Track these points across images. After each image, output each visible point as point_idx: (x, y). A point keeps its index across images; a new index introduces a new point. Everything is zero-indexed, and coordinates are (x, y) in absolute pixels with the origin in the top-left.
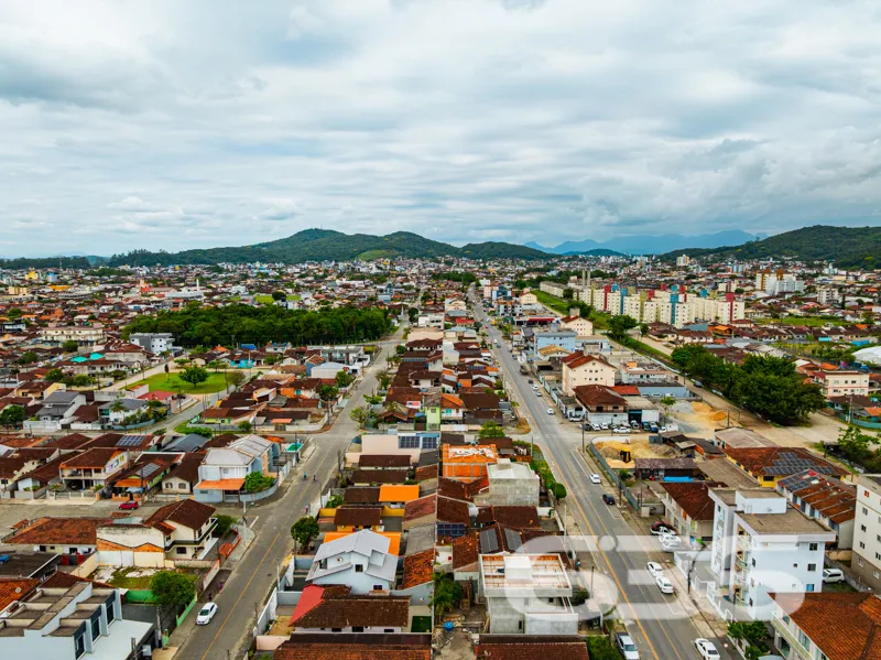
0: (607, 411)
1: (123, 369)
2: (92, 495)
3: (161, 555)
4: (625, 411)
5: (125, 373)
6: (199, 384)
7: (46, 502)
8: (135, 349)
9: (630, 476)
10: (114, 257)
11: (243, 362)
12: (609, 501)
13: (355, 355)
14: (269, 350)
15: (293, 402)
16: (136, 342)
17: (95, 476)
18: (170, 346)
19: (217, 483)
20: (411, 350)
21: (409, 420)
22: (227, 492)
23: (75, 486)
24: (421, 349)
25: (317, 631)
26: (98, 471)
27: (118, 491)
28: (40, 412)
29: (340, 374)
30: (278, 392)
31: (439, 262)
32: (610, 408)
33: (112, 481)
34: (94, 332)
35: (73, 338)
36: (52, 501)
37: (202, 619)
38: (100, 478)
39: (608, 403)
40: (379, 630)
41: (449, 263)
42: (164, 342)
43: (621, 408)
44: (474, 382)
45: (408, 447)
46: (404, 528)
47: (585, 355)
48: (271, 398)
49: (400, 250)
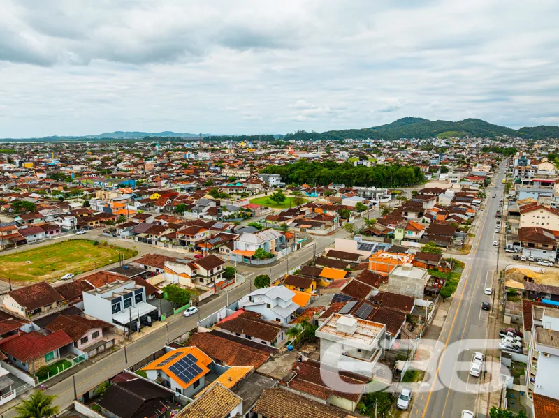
0: (537, 248)
1: (248, 192)
2: (186, 249)
3: (189, 280)
4: (554, 249)
5: (248, 194)
6: (280, 203)
7: (168, 249)
8: (259, 182)
9: (518, 294)
10: (288, 135)
11: (313, 193)
12: (486, 308)
13: (380, 194)
14: (330, 187)
15: (319, 217)
16: (261, 179)
17: (191, 240)
18: (279, 182)
19: (243, 252)
20: (422, 194)
21: (382, 235)
22: (245, 257)
23: (183, 243)
24: (429, 194)
25: (228, 332)
26: (192, 237)
27: (198, 249)
28: (193, 208)
29: (359, 204)
30: (314, 210)
31: (497, 140)
32: (540, 245)
33: (197, 243)
34: (245, 172)
35: (236, 175)
36: (170, 249)
37: (186, 313)
38: (193, 241)
39: (540, 242)
40: (259, 341)
41: (504, 141)
42: (275, 179)
43: (550, 247)
44: (448, 217)
45: (363, 249)
46: (321, 293)
47: (538, 205)
48: (307, 213)
49: (468, 131)
